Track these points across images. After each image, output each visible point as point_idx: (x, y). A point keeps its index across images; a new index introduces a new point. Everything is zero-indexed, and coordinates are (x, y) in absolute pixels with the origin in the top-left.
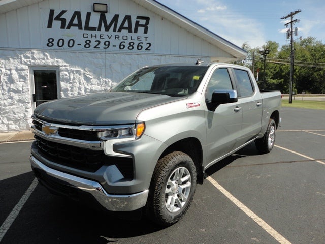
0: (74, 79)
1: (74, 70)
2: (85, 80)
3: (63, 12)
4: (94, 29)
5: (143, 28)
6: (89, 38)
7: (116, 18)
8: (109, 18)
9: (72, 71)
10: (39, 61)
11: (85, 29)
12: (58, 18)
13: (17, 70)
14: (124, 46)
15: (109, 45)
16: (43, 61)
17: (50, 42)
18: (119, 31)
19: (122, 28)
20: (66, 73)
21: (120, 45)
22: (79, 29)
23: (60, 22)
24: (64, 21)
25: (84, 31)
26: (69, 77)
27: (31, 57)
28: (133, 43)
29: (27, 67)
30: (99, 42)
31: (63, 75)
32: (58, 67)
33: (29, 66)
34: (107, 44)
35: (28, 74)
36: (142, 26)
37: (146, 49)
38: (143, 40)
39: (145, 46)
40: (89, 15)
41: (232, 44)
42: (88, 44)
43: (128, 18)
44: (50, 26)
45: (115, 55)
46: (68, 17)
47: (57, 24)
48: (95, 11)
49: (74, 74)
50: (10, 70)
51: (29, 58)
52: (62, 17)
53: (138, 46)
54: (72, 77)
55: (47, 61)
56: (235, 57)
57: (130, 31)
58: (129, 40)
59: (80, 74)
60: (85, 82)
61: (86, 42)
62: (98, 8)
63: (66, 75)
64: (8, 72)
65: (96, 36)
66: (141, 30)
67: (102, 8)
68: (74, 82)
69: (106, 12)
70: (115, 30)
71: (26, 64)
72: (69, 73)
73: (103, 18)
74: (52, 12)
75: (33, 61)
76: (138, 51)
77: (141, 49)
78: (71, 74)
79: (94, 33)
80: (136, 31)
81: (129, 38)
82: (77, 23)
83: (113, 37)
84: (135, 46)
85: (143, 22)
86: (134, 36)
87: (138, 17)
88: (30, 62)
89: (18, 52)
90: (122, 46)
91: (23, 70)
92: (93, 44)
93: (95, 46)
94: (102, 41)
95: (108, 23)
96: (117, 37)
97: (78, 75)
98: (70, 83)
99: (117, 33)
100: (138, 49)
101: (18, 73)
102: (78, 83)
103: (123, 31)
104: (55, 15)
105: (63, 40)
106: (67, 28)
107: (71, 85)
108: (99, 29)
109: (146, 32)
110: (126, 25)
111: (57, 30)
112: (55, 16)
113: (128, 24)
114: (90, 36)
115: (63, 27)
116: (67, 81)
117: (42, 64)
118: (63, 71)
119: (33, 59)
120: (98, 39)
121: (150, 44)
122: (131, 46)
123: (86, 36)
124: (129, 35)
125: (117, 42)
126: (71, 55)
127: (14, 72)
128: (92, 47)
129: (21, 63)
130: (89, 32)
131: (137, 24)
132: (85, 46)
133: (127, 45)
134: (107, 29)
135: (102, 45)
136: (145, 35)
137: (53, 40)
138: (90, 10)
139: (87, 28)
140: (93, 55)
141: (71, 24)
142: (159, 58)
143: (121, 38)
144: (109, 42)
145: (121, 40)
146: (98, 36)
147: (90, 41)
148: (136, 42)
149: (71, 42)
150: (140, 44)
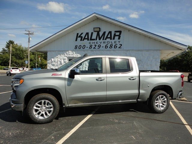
3: (82, 33)
4: (94, 40)
6: (92, 44)
7: (104, 33)
8: (101, 34)
12: (80, 37)
13: (63, 59)
15: (100, 47)
16: (72, 55)
17: (76, 47)
18: (106, 39)
19: (107, 38)
21: (106, 46)
22: (88, 40)
24: (82, 37)
28: (112, 45)
30: (96, 45)
33: (68, 58)
34: (99, 46)
35: (67, 61)
36: (117, 36)
37: (119, 48)
38: (117, 43)
39: (118, 46)
40: (92, 33)
42: (91, 47)
43: (110, 33)
44: (76, 40)
45: (102, 51)
46: (83, 36)
47: (79, 39)
48: (95, 31)
50: (61, 59)
51: (68, 54)
52: (81, 36)
53: (115, 46)
55: (74, 55)
56: (181, 50)
57: (111, 39)
58: (110, 44)
61: (90, 46)
62: (96, 30)
64: (60, 60)
65: (94, 43)
66: (117, 38)
67: (98, 30)
68: (83, 65)
69: (100, 31)
70: (103, 39)
71: (66, 57)
73: (98, 34)
74: (78, 34)
75: (69, 55)
76: (115, 49)
79: (94, 41)
80: (114, 39)
81: (110, 43)
83: (102, 43)
84: (113, 46)
85: (118, 34)
86: (113, 41)
87: (115, 32)
89: (64, 52)
90: (106, 47)
91: (65, 59)
92: (93, 47)
94: (97, 45)
95: (100, 36)
96: (104, 43)
99: (104, 41)
100: (114, 48)
101: (64, 61)
102: (85, 65)
105: (81, 46)
108: (96, 40)
109: (119, 38)
111: (79, 42)
112: (79, 36)
113: (110, 35)
114: (92, 43)
115: (81, 40)
119: (69, 54)
120: (96, 44)
121: (121, 45)
122: (111, 46)
123: (90, 43)
124: (110, 41)
125: (104, 45)
126: (83, 52)
127: (62, 60)
129: (65, 56)
130: (92, 41)
131: (115, 35)
132: (89, 48)
133: (109, 46)
134: (100, 39)
135: (97, 47)
136: (119, 40)
137: (77, 46)
138: (93, 31)
139: (91, 39)
140: (92, 52)
141: (85, 39)
142: (126, 52)
143: (106, 43)
144: (100, 45)
145: (106, 44)
146: (96, 43)
147: (92, 45)
148: (114, 44)
149: (84, 46)
150: (116, 45)
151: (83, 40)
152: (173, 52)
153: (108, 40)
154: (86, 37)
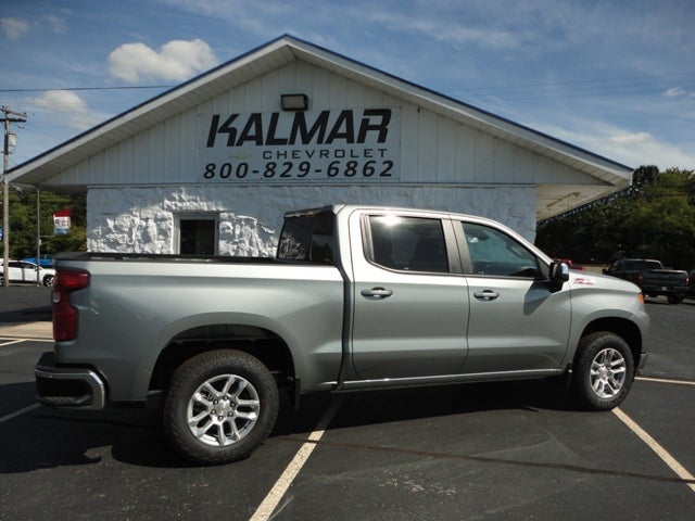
0: (241, 235)
1: (241, 219)
2: (260, 237)
3: (234, 117)
4: (282, 142)
5: (377, 133)
6: (274, 160)
7: (325, 116)
8: (311, 119)
9: (239, 221)
10: (188, 204)
11: (267, 144)
12: (224, 129)
13: (156, 220)
14: (337, 170)
15: (308, 170)
16: (195, 204)
17: (210, 171)
18: (329, 141)
19: (335, 135)
20: (229, 224)
21: (330, 168)
22: (257, 144)
23: (226, 136)
24: (233, 132)
25: (264, 148)
26: (234, 231)
27: (177, 198)
28: (356, 164)
29: (170, 215)
30: (290, 165)
31: (224, 229)
32: (218, 213)
33: (174, 213)
34: (305, 168)
35: (172, 227)
36: (374, 128)
37: (383, 174)
38: (376, 155)
39: (380, 167)
40: (275, 117)
42: (270, 169)
43: (347, 115)
44: (211, 143)
45: (317, 189)
46: (239, 125)
47: (223, 138)
48: (286, 110)
49: (242, 225)
50: (147, 220)
51: (174, 199)
52: (231, 126)
53: (366, 168)
54: (237, 232)
55: (201, 203)
56: (608, 184)
57: (350, 140)
58: (348, 158)
59: (252, 227)
60: (260, 240)
61: (267, 166)
62: (291, 102)
63: (228, 228)
64: (144, 223)
65: (285, 154)
66: (373, 135)
67: (299, 103)
68: (241, 242)
69: (306, 108)
70: (320, 141)
71: (169, 209)
72: (234, 225)
73: (299, 121)
74: (216, 118)
75: (179, 204)
76: (366, 179)
77: (371, 175)
78: (237, 226)
79: (281, 148)
80: (361, 139)
81: (348, 154)
83: (317, 154)
84: (359, 169)
85: (376, 120)
86: (358, 148)
87: (367, 112)
88: (176, 205)
89: (159, 191)
90: (332, 170)
91: (164, 219)
92: (280, 169)
94: (296, 163)
95: (309, 128)
96: (324, 154)
97: (248, 228)
98: (235, 243)
99: (324, 146)
100: (365, 174)
101: (158, 225)
102: (247, 242)
104: (221, 123)
105: (230, 165)
107: (235, 246)
108: (292, 141)
109: (382, 139)
110: (343, 129)
111: (222, 152)
112: (220, 125)
113: (347, 127)
114: (274, 155)
115: (231, 143)
116: (230, 238)
117: (193, 209)
118: (225, 220)
119: (181, 200)
120: (289, 159)
121: (391, 164)
122: (351, 168)
123: (267, 155)
124: (348, 147)
125: (324, 164)
126: (240, 191)
127: (151, 223)
128: (277, 176)
129: (163, 208)
130: (274, 148)
131: (365, 126)
132: (265, 175)
133: (342, 167)
134: (306, 139)
135: (295, 172)
136: (381, 146)
137: (214, 166)
138: (277, 109)
139: (272, 141)
140: (277, 190)
141: (245, 137)
142: (409, 191)
143: (331, 154)
144: (308, 164)
145: (332, 158)
146: (289, 155)
147: (275, 165)
148: (362, 162)
149: (243, 168)
150: (370, 165)
151: (240, 144)
152: (576, 194)
153: (340, 143)
154: (252, 132)
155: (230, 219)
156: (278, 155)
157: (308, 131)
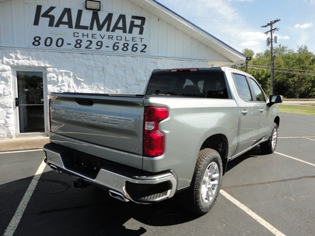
0: (62, 81)
1: (62, 72)
2: (75, 83)
3: (52, 8)
4: (85, 28)
5: (138, 29)
6: (81, 37)
7: (110, 16)
8: (102, 17)
9: (61, 73)
10: (23, 61)
11: (75, 28)
12: (46, 15)
14: (118, 47)
15: (101, 46)
16: (28, 61)
17: (37, 41)
18: (113, 31)
19: (116, 27)
20: (54, 75)
21: (114, 46)
22: (69, 27)
23: (48, 19)
24: (52, 18)
25: (74, 30)
26: (58, 79)
27: (14, 57)
28: (128, 44)
29: (9, 68)
30: (91, 42)
31: (50, 78)
32: (45, 68)
33: (12, 67)
34: (100, 45)
35: (11, 76)
36: (137, 26)
37: (142, 51)
38: (138, 41)
39: (140, 48)
40: (80, 12)
41: (231, 48)
42: (78, 44)
43: (122, 17)
44: (36, 22)
45: (108, 57)
46: (56, 14)
47: (44, 21)
48: (87, 8)
49: (62, 76)
51: (12, 57)
52: (50, 14)
53: (133, 47)
54: (60, 79)
55: (33, 61)
56: (232, 62)
57: (125, 32)
58: (123, 41)
59: (70, 77)
60: (75, 85)
61: (77, 41)
62: (90, 5)
63: (54, 77)
65: (87, 35)
66: (136, 30)
68: (62, 85)
69: (99, 10)
70: (108, 30)
71: (8, 64)
72: (57, 76)
73: (95, 16)
74: (39, 8)
75: (16, 61)
76: (133, 53)
77: (136, 51)
78: (59, 76)
79: (85, 32)
80: (130, 32)
81: (123, 39)
82: (67, 21)
83: (106, 37)
84: (130, 47)
85: (138, 22)
86: (129, 36)
87: (133, 17)
88: (13, 62)
90: (115, 47)
91: (4, 70)
92: (85, 44)
93: (86, 46)
94: (94, 41)
95: (101, 22)
96: (110, 37)
97: (67, 77)
98: (58, 86)
99: (110, 33)
100: (133, 50)
102: (67, 86)
103: (116, 30)
104: (43, 12)
105: (51, 39)
106: (55, 26)
107: (59, 88)
108: (91, 28)
109: (141, 32)
110: (120, 25)
111: (44, 29)
113: (122, 24)
114: (81, 35)
115: (51, 24)
116: (55, 83)
117: (27, 64)
118: (50, 72)
119: (17, 58)
120: (90, 38)
121: (146, 46)
122: (126, 47)
123: (76, 35)
124: (124, 35)
125: (111, 43)
126: (60, 55)
128: (83, 47)
129: (3, 63)
130: (81, 31)
131: (132, 25)
132: (75, 46)
133: (121, 46)
134: (100, 28)
135: (94, 46)
136: (141, 36)
137: (40, 38)
138: (82, 8)
139: (78, 26)
140: (84, 55)
141: (60, 22)
142: (155, 60)
143: (115, 38)
144: (102, 42)
145: (115, 40)
146: (90, 36)
147: (81, 41)
148: (131, 44)
149: (60, 41)
150: (135, 46)
151: (57, 25)
153: (118, 32)
154: (65, 19)
155: (54, 72)
156: (83, 35)
157: (101, 24)
